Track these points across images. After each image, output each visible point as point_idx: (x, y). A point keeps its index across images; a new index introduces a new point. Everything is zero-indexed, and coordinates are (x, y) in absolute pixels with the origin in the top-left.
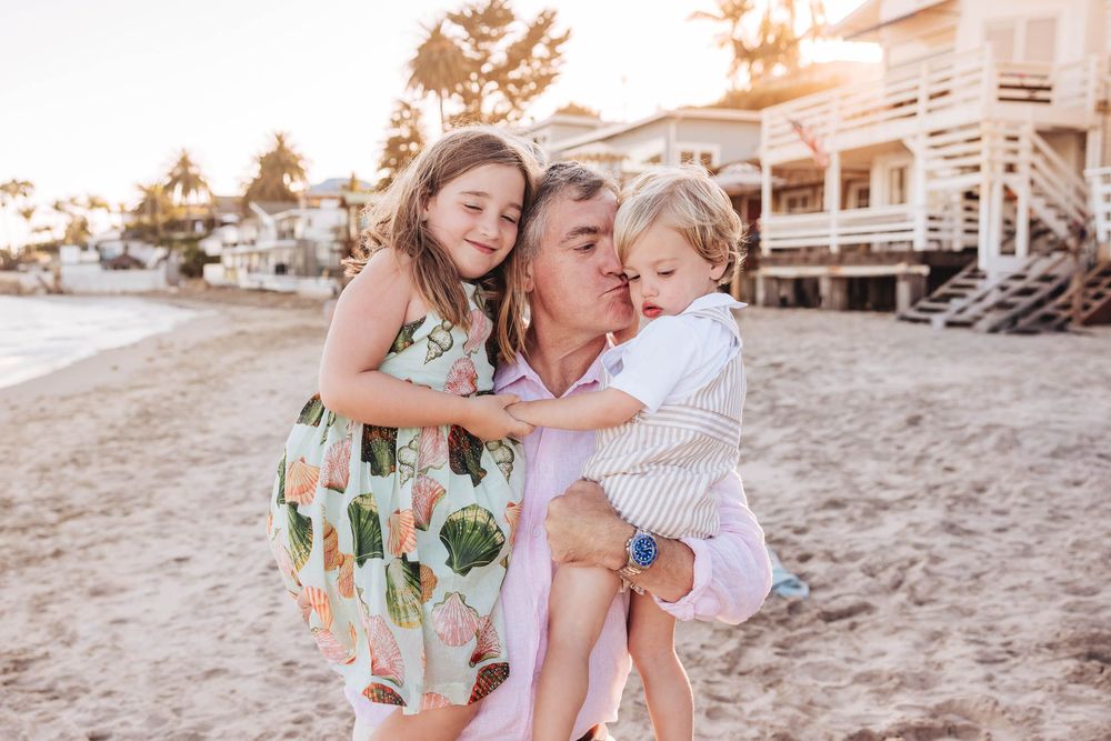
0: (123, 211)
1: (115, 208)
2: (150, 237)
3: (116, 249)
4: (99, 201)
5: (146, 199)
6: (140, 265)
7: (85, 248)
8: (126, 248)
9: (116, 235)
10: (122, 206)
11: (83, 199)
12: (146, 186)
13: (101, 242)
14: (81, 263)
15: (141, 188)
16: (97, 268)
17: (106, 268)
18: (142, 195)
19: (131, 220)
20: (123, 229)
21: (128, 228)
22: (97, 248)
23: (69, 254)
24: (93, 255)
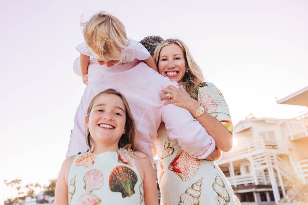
0: (44, 188)
1: (42, 186)
2: (51, 194)
3: (41, 198)
4: (38, 185)
5: (51, 184)
6: (47, 202)
7: (33, 197)
8: (44, 197)
9: (42, 194)
10: (44, 186)
11: (34, 184)
12: (52, 180)
13: (37, 196)
14: (31, 202)
15: (51, 181)
16: (35, 203)
17: (37, 203)
18: (51, 182)
19: (47, 190)
20: (44, 192)
21: (45, 192)
22: (36, 198)
23: (28, 199)
24: (35, 200)
